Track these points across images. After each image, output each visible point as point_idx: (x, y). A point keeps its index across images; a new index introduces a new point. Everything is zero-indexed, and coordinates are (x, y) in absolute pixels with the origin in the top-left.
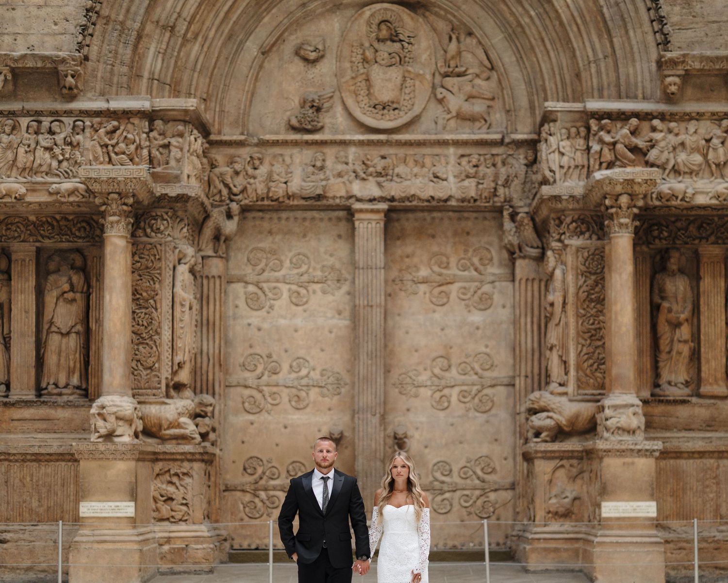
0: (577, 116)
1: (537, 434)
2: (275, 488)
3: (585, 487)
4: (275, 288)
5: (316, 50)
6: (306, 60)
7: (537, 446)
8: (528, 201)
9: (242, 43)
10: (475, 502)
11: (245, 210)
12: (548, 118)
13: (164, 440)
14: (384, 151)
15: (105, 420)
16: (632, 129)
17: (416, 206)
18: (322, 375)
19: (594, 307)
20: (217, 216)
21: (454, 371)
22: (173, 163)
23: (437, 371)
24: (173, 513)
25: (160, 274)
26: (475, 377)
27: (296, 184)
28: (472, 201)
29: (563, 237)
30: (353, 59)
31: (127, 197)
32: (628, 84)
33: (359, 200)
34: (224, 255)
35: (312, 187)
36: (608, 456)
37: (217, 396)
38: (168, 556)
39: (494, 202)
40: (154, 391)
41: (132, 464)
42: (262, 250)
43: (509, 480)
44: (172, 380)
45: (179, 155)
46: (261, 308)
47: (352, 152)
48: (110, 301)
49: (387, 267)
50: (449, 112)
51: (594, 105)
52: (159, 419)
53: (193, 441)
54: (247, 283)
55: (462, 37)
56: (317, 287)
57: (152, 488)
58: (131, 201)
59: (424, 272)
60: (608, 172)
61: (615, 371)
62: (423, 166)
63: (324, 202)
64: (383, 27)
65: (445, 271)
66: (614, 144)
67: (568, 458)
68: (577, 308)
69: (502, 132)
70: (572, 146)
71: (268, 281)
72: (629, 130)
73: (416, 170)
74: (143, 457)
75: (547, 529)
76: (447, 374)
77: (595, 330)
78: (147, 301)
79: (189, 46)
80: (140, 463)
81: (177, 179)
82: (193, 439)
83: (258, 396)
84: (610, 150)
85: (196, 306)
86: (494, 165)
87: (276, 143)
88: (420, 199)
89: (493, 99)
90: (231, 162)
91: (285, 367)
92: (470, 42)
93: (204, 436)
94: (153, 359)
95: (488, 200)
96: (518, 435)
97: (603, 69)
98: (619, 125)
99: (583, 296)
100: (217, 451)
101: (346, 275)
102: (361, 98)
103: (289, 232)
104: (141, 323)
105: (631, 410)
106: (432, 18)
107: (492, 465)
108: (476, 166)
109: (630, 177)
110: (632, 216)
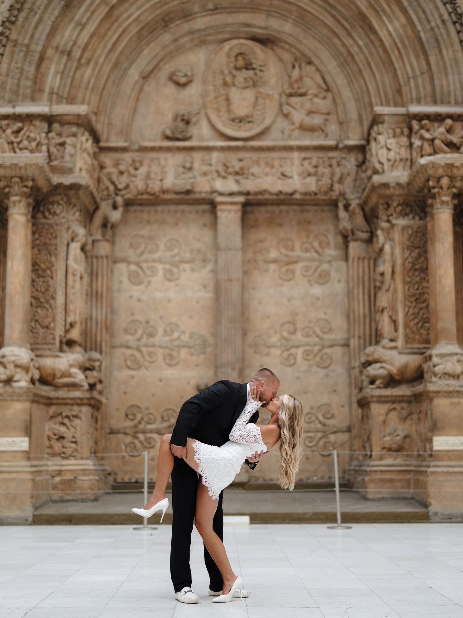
0: (401, 118)
1: (372, 382)
2: (151, 431)
3: (414, 426)
4: (152, 267)
5: (186, 76)
6: (178, 84)
7: (372, 391)
8: (358, 195)
9: (126, 70)
10: (318, 442)
11: (128, 204)
12: (376, 120)
13: (57, 387)
14: (241, 155)
15: (5, 367)
16: (448, 127)
17: (267, 200)
18: (191, 337)
19: (418, 275)
20: (105, 207)
21: (299, 335)
22: (67, 158)
23: (285, 334)
24: (64, 450)
25: (56, 249)
26: (316, 339)
27: (170, 181)
28: (313, 195)
29: (391, 218)
30: (216, 83)
31: (27, 180)
32: (442, 93)
33: (221, 194)
34: (111, 239)
35: (183, 184)
36: (438, 397)
37: (104, 354)
38: (60, 487)
39: (331, 196)
40: (50, 346)
41: (27, 405)
42: (142, 236)
43: (346, 424)
44: (65, 336)
45: (72, 151)
46: (140, 283)
47: (215, 156)
48: (12, 267)
49: (244, 250)
50: (293, 124)
51: (415, 109)
52: (54, 370)
53: (82, 388)
54: (129, 263)
55: (303, 66)
56: (187, 266)
57: (47, 428)
58: (30, 183)
59: (273, 254)
60: (431, 158)
61: (440, 325)
62: (272, 167)
63: (192, 196)
64: (240, 58)
65: (291, 253)
66: (433, 140)
67: (400, 402)
68: (404, 276)
69: (337, 140)
70: (397, 143)
71: (146, 261)
72: (445, 128)
73: (267, 170)
74: (36, 400)
75: (382, 462)
76: (293, 337)
77: (420, 294)
78: (44, 271)
79: (82, 69)
80: (35, 405)
81: (70, 171)
82: (82, 386)
83: (138, 355)
84: (429, 145)
85: (86, 279)
86: (331, 166)
87: (153, 149)
88: (270, 193)
89: (328, 114)
90: (117, 164)
91: (160, 331)
92: (310, 69)
93: (92, 387)
94: (49, 320)
95: (326, 193)
96: (353, 386)
97: (420, 83)
98: (436, 125)
99: (408, 266)
100: (103, 400)
101: (210, 256)
102: (221, 114)
103: (164, 222)
104: (39, 289)
105: (455, 358)
106: (278, 50)
107: (331, 412)
108: (316, 167)
109: (450, 161)
110: (451, 196)
